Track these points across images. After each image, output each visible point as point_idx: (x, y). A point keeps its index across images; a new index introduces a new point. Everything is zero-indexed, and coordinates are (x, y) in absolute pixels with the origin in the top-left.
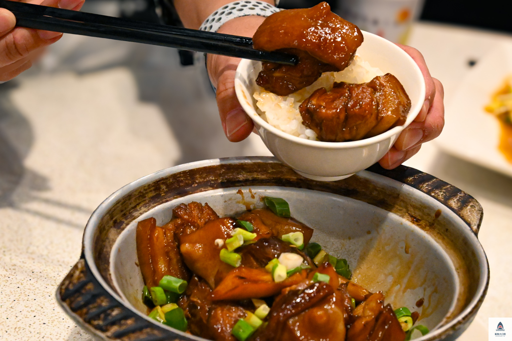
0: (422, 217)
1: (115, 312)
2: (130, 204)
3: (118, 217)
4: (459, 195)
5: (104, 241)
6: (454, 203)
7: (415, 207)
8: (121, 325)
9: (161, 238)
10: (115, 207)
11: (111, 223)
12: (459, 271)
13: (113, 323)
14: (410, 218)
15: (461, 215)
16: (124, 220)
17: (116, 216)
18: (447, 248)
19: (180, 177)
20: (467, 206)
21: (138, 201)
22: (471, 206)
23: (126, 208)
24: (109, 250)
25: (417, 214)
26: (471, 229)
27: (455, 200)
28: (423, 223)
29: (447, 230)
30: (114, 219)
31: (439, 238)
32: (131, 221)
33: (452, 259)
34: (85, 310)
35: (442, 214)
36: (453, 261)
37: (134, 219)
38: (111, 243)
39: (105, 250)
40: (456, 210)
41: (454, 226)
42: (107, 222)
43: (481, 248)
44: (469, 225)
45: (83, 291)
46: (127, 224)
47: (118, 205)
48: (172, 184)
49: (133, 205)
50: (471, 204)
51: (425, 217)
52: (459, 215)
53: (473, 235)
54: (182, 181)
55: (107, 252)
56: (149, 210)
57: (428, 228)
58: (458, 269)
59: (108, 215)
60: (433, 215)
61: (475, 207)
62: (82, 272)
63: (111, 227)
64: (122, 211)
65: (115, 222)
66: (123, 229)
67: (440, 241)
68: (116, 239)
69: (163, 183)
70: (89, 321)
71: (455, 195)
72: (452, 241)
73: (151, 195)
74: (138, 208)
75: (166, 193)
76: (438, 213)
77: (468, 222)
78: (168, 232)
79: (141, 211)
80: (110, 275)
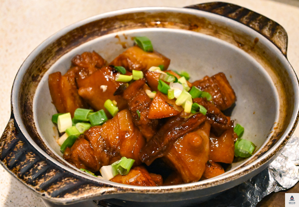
0: (245, 43)
1: (41, 166)
2: (42, 60)
3: (35, 72)
4: (269, 24)
5: (27, 95)
6: (266, 31)
7: (239, 36)
8: (45, 178)
9: (66, 84)
10: (32, 66)
11: (30, 79)
12: (277, 85)
13: (40, 177)
14: (236, 44)
15: (273, 41)
16: (39, 73)
17: (33, 72)
18: (265, 66)
19: (74, 33)
20: (276, 33)
21: (47, 57)
22: (279, 32)
23: (39, 64)
24: (31, 101)
25: (241, 40)
26: (282, 52)
27: (267, 28)
28: (246, 47)
29: (264, 52)
30: (32, 75)
31: (259, 59)
32: (44, 73)
33: (270, 75)
34: (18, 167)
35: (259, 40)
36: (272, 77)
37: (46, 71)
38: (32, 94)
39: (28, 102)
40: (269, 37)
41: (268, 49)
42: (28, 79)
43: (291, 68)
44: (280, 49)
45: (15, 150)
46: (42, 77)
47: (33, 64)
48: (69, 38)
49: (44, 61)
50: (279, 31)
51: (247, 43)
52: (272, 41)
53: (284, 57)
54: (76, 35)
55: (30, 103)
56: (55, 61)
57: (250, 51)
58: (276, 84)
59: (27, 73)
60: (253, 41)
61: (282, 33)
62: (13, 132)
63: (31, 82)
64: (37, 67)
65: (33, 77)
66: (39, 81)
67: (260, 61)
68: (35, 90)
69: (63, 40)
70: (22, 178)
71: (266, 25)
72: (269, 61)
73: (56, 49)
74: (48, 61)
75: (66, 46)
76: (257, 40)
77: (279, 47)
78: (70, 78)
79: (50, 64)
80: (34, 123)
